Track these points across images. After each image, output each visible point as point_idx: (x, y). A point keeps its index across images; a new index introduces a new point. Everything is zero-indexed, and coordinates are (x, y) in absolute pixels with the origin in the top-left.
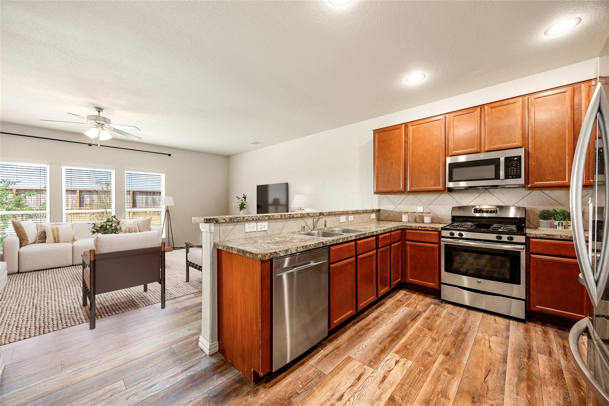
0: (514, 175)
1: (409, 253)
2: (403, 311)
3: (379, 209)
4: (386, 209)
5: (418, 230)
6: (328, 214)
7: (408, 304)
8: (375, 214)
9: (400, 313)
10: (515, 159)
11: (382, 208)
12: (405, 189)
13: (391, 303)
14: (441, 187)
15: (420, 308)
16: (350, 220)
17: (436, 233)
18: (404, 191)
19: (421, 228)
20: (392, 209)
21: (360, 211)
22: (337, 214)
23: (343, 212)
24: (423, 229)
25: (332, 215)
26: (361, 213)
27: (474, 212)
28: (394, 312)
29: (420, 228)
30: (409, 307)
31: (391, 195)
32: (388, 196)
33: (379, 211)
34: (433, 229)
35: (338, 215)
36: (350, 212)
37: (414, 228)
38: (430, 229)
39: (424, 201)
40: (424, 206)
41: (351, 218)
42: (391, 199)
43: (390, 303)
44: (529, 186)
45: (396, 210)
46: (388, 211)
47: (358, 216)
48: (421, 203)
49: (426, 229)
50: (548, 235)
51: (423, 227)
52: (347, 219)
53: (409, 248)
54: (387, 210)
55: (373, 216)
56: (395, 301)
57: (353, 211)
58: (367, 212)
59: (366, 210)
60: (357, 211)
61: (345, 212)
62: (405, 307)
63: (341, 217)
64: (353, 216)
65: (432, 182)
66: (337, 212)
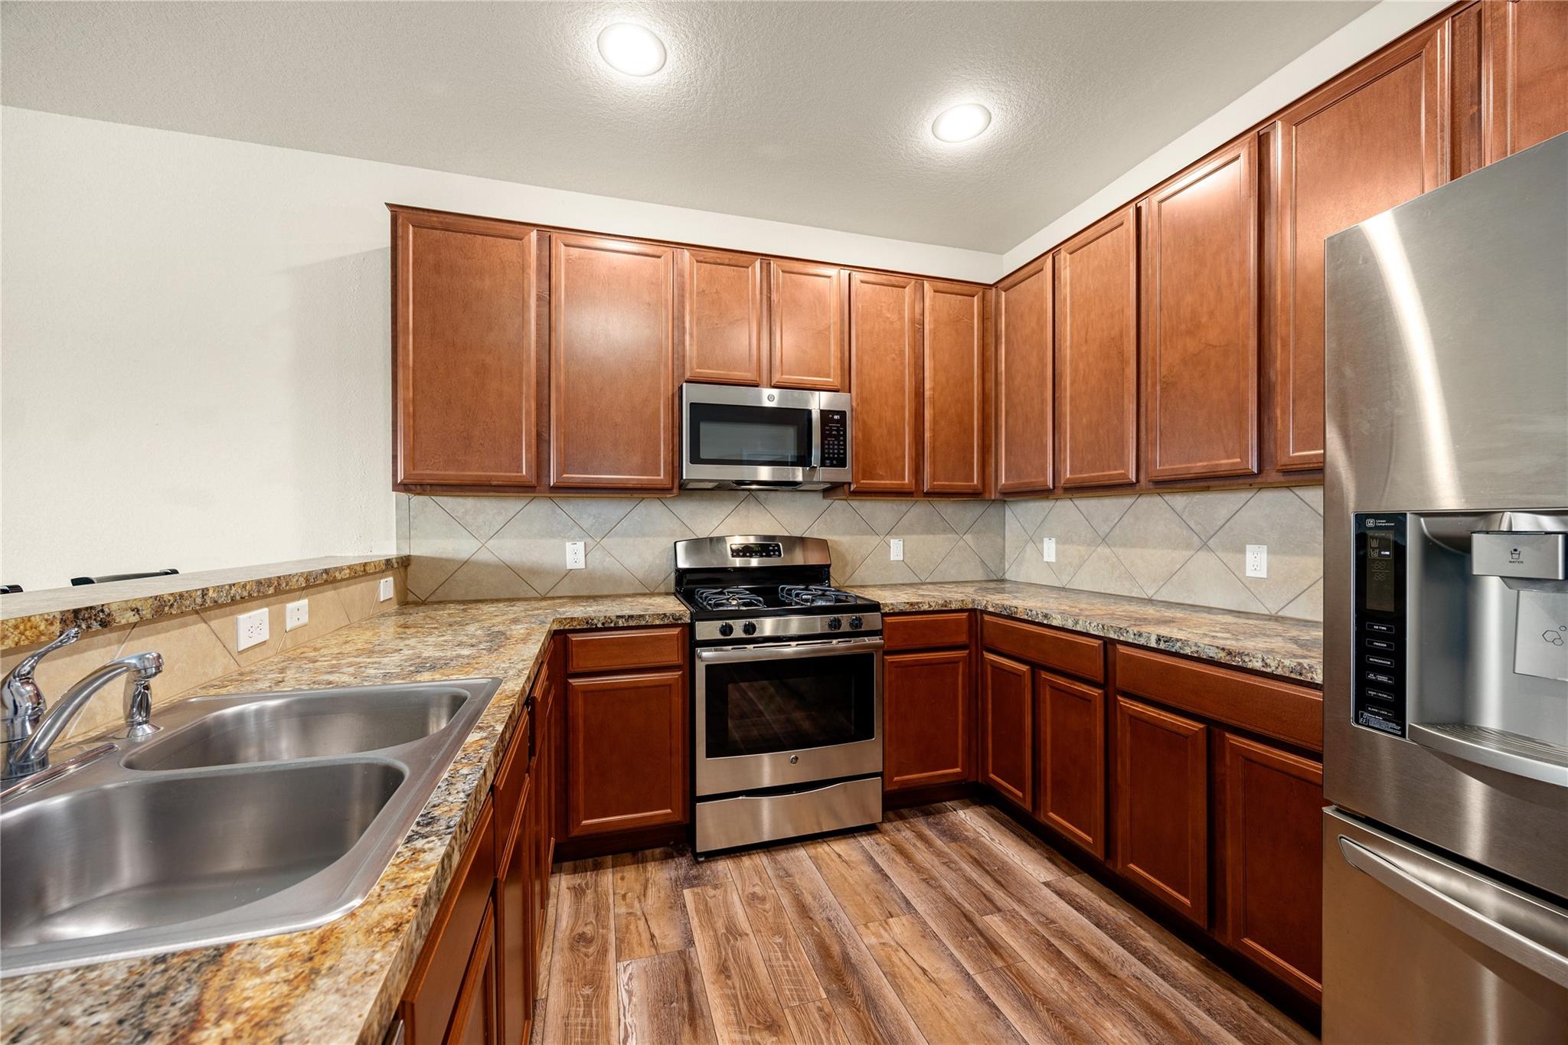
0: (835, 459)
1: (581, 723)
2: (630, 993)
3: (405, 552)
4: (437, 555)
5: (617, 628)
6: (147, 613)
7: (620, 941)
8: (391, 579)
9: (629, 1020)
10: (836, 417)
11: (420, 548)
12: (538, 477)
13: (557, 979)
14: (661, 477)
15: (670, 938)
16: (290, 625)
17: (676, 631)
18: (534, 482)
19: (627, 620)
20: (464, 555)
21: (341, 569)
22: (217, 604)
23: (259, 583)
24: (632, 623)
25: (183, 614)
26: (342, 580)
27: (733, 556)
28: (607, 1028)
29: (621, 623)
30: (632, 950)
31: (460, 500)
32: (450, 502)
33: (405, 562)
34: (666, 622)
35: (222, 606)
36: (293, 584)
37: (600, 625)
38: (657, 622)
39: (587, 522)
40: (589, 541)
41: (297, 611)
42: (460, 514)
43: (554, 981)
44: (852, 489)
45: (484, 556)
46: (448, 560)
47: (329, 594)
48: (577, 529)
49: (643, 623)
50: (912, 604)
51: (631, 617)
52: (277, 621)
53: (580, 703)
54: (440, 559)
55: (386, 587)
56: (567, 953)
57: (307, 577)
58: (366, 573)
59: (365, 565)
60: (326, 571)
61: (269, 582)
62: (621, 965)
63: (243, 618)
64: (304, 602)
65: (636, 459)
66: (219, 589)
